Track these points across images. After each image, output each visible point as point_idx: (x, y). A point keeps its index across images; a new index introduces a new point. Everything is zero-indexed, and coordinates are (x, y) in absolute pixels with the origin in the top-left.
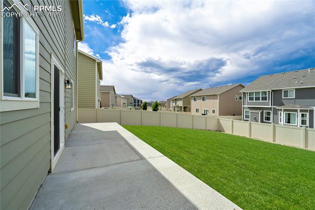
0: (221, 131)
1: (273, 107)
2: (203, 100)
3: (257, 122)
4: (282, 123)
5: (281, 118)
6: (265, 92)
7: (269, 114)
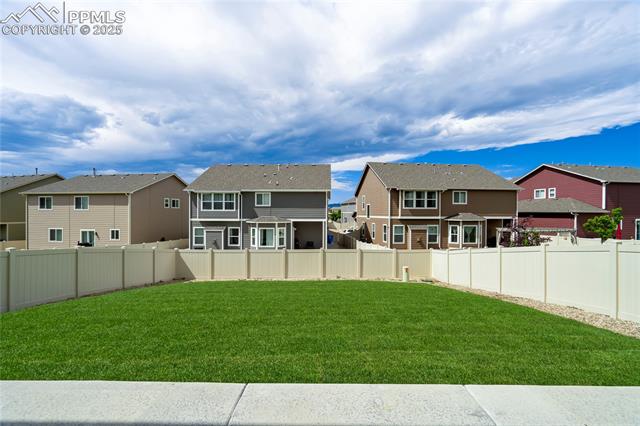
0: (184, 279)
1: (242, 220)
2: (78, 206)
3: (218, 248)
4: (256, 246)
5: (254, 239)
6: (231, 195)
7: (235, 232)
